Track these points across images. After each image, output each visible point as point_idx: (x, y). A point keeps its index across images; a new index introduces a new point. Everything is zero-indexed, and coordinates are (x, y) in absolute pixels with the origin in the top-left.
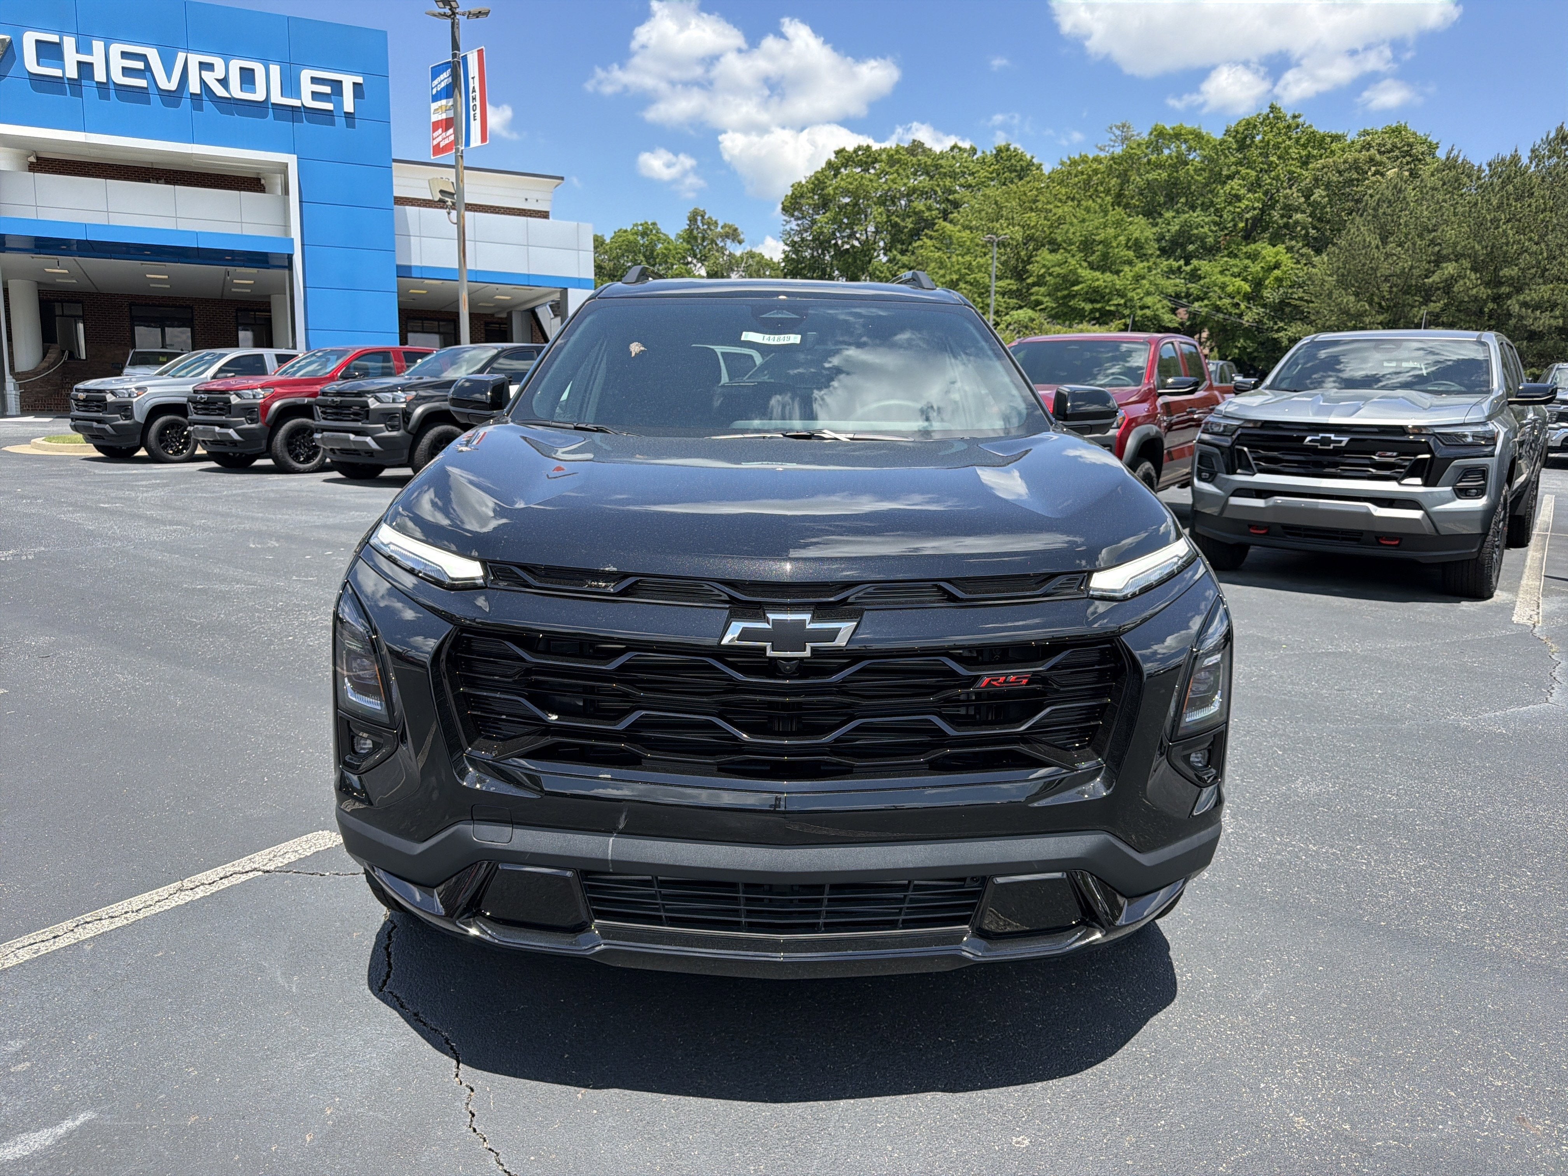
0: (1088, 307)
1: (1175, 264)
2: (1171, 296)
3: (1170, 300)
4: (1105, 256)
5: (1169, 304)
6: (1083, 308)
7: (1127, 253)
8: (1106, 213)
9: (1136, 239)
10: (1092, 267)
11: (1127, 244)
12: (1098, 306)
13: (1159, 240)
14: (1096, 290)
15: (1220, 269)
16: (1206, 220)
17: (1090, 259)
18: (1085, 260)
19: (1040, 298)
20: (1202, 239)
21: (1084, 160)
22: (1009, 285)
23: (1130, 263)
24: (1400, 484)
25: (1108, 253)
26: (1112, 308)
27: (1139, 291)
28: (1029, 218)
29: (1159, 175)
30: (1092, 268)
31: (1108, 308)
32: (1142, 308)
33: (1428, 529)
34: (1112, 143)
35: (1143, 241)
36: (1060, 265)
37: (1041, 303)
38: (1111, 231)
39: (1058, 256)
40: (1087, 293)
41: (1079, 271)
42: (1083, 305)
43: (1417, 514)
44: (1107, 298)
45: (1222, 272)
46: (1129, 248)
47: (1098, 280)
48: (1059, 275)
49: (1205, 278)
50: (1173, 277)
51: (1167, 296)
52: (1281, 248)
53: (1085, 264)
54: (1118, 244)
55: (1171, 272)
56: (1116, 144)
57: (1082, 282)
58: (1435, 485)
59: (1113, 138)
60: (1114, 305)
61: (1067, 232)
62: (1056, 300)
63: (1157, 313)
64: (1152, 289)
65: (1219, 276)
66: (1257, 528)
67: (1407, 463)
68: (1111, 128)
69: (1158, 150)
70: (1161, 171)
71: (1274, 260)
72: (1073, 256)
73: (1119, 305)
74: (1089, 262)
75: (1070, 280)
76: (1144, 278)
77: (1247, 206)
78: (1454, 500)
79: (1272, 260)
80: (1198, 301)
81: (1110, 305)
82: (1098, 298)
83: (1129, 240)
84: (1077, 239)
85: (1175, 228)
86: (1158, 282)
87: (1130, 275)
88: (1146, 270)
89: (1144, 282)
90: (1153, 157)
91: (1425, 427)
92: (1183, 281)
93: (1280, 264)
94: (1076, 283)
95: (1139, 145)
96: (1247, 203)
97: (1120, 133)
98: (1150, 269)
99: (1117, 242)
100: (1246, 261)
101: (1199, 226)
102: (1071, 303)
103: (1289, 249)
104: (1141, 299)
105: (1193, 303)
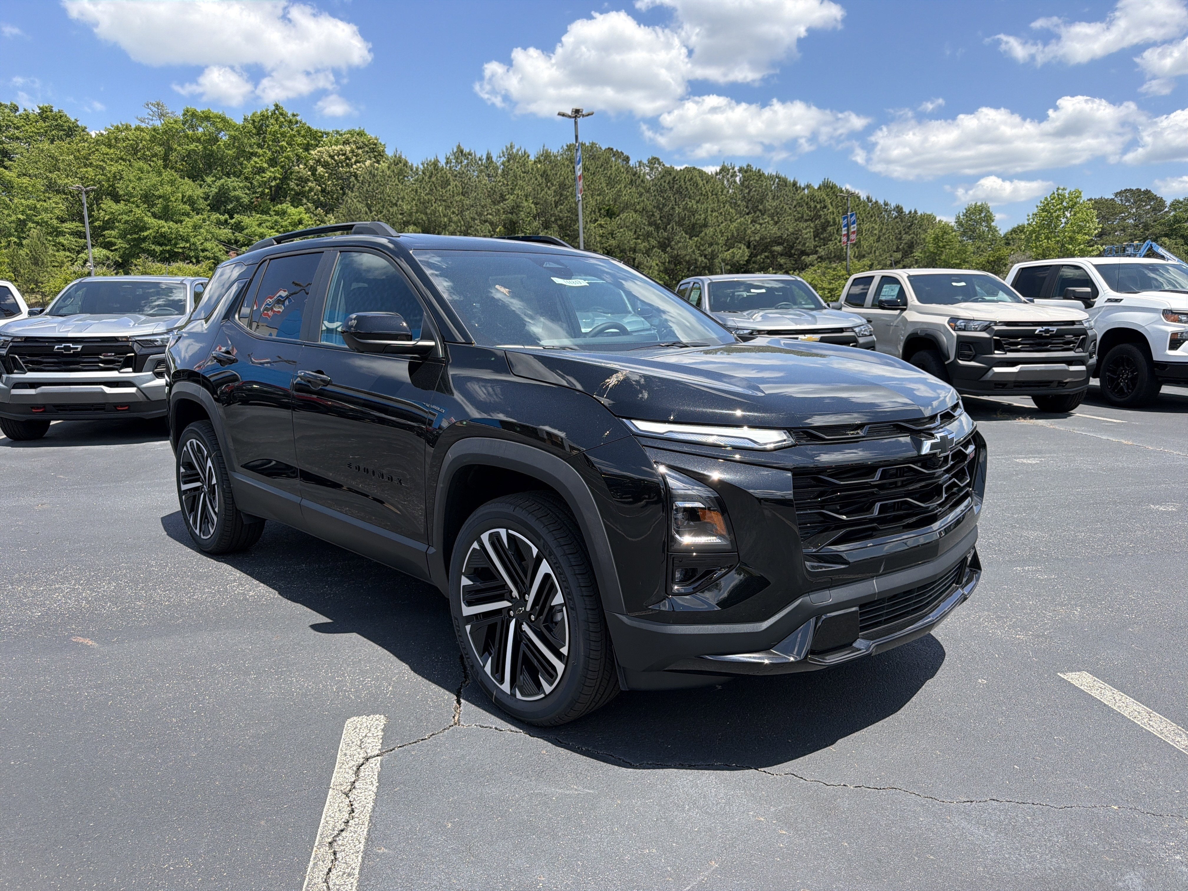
0: (158, 249)
1: (222, 218)
2: (225, 242)
3: (224, 245)
4: (166, 208)
5: (224, 248)
6: (154, 250)
7: (184, 206)
8: (160, 174)
9: (190, 196)
10: (154, 215)
11: (182, 199)
12: (168, 248)
13: (206, 199)
14: (163, 235)
15: (257, 223)
16: (241, 185)
17: (153, 210)
18: (149, 211)
19: (113, 240)
20: (237, 199)
21: (127, 128)
22: (77, 227)
23: (188, 215)
24: (120, 372)
25: (168, 206)
26: (180, 250)
27: (199, 237)
28: (86, 172)
29: (197, 147)
30: (155, 218)
31: (176, 250)
32: (203, 251)
33: (141, 398)
34: (151, 117)
35: (196, 198)
36: (126, 214)
37: (114, 244)
38: (169, 189)
39: (121, 206)
40: (155, 237)
41: (146, 219)
42: (153, 247)
43: (133, 390)
44: (173, 242)
45: (260, 225)
46: (185, 203)
47: (163, 227)
48: (126, 222)
49: (247, 228)
50: (222, 227)
51: (221, 242)
52: (301, 209)
53: (150, 214)
54: (176, 199)
55: (219, 223)
56: (154, 118)
57: (149, 229)
58: (141, 371)
59: (151, 113)
60: (181, 248)
61: (127, 186)
62: (128, 242)
63: (216, 255)
64: (209, 236)
65: (257, 228)
66: (38, 408)
67: (122, 359)
68: (148, 105)
69: (192, 127)
70: (197, 144)
71: (298, 217)
72: (138, 206)
73: (184, 247)
74: (152, 213)
75: (140, 227)
76: (200, 227)
77: (270, 177)
78: (154, 379)
79: (296, 218)
80: (245, 246)
81: (178, 248)
82: (166, 242)
83: (183, 196)
84: (138, 192)
85: (215, 190)
86: (213, 230)
87: (190, 224)
88: (201, 221)
89: (202, 230)
90: (190, 132)
91: (130, 337)
92: (230, 231)
93: (301, 221)
94: (144, 228)
95: (176, 122)
96: (270, 174)
97: (156, 110)
98: (204, 220)
99: (175, 197)
100: (276, 217)
101: (234, 189)
102: (142, 246)
103: (308, 210)
104: (202, 244)
105: (241, 247)
